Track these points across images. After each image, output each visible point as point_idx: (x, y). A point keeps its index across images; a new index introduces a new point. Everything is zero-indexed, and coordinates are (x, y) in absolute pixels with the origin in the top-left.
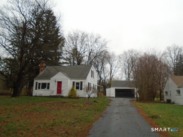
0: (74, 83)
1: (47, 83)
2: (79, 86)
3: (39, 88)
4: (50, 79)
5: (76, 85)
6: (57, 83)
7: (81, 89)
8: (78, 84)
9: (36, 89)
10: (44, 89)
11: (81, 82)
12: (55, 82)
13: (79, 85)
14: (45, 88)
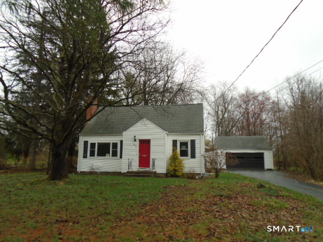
0: (175, 142)
1: (111, 142)
2: (186, 150)
3: (92, 154)
4: (122, 135)
5: (181, 148)
6: (137, 143)
7: (193, 156)
8: (184, 144)
9: (85, 157)
10: (105, 156)
11: (193, 142)
12: (135, 140)
13: (187, 147)
14: (107, 155)
